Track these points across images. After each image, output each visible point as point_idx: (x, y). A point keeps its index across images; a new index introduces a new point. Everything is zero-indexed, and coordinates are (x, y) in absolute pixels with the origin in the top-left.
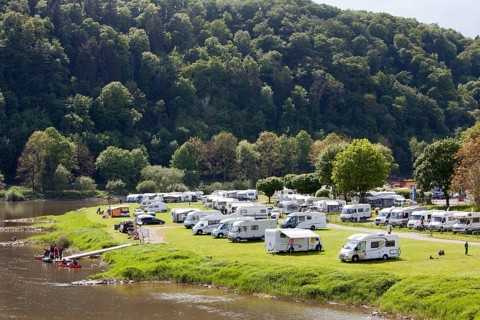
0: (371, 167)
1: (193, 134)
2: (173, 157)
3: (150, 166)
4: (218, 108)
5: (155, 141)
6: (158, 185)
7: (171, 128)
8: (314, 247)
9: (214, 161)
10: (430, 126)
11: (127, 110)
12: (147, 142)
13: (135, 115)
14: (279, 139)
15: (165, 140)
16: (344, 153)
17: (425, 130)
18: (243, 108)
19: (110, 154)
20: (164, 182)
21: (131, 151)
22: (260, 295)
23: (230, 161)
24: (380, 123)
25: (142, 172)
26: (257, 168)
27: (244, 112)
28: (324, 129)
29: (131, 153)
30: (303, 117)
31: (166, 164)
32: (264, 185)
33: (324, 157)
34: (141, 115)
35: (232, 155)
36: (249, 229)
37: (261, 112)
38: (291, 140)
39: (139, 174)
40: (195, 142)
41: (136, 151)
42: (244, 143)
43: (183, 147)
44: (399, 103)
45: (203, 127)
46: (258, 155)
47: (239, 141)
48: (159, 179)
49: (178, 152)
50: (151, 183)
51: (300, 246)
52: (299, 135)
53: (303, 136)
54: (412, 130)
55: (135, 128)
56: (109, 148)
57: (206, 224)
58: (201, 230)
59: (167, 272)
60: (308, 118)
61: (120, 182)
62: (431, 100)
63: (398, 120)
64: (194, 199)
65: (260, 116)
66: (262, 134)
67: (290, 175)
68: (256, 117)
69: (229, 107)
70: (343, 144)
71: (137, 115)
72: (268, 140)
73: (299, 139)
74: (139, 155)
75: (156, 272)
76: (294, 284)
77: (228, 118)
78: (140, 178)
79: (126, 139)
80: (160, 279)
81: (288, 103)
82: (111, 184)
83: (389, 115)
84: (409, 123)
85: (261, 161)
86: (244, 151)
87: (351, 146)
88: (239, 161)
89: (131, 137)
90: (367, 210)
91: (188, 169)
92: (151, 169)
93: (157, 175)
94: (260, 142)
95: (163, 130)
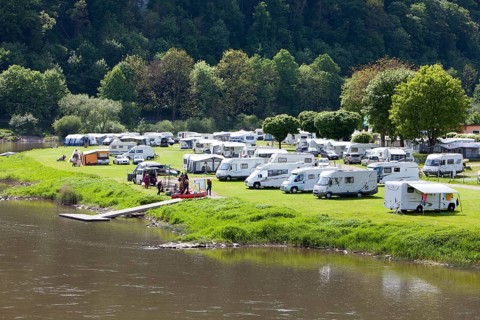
0: (447, 104)
1: (128, 50)
2: (103, 82)
3: (70, 95)
4: (162, 15)
5: (74, 59)
6: (83, 121)
7: (96, 40)
8: (447, 206)
9: (159, 90)
10: (458, 46)
11: (34, 14)
12: (62, 60)
13: (45, 21)
14: (250, 61)
15: (89, 58)
16: (409, 84)
17: (452, 53)
18: (196, 14)
19: (14, 76)
20: (92, 119)
21: (42, 72)
22: (425, 262)
23: (182, 91)
24: (389, 40)
25: (61, 103)
26: (220, 101)
27: (198, 20)
28: (312, 49)
29: (43, 76)
30: (280, 31)
31: (93, 93)
32: (274, 125)
33: (375, 89)
34: (53, 21)
35: (185, 83)
36: (343, 182)
37: (222, 21)
38: (266, 62)
39: (57, 106)
40: (133, 62)
41: (50, 73)
42: (202, 65)
43: (117, 68)
44: (416, 13)
45: (141, 42)
46: (220, 83)
47: (196, 62)
48: (85, 114)
49: (110, 75)
50: (74, 119)
51: (430, 205)
52: (278, 55)
53: (284, 57)
54: (434, 53)
55: (44, 39)
56: (11, 68)
57: (265, 174)
58: (258, 183)
59: (280, 234)
60: (286, 32)
61: (30, 117)
62: (462, 10)
63: (414, 38)
64: (164, 143)
65: (220, 28)
66: (227, 53)
67: (307, 113)
68: (215, 28)
69: (177, 14)
70: (401, 72)
71: (48, 21)
72: (235, 63)
73: (278, 61)
74: (54, 78)
75: (264, 233)
76: (469, 249)
77: (175, 28)
78: (56, 112)
79: (34, 55)
80: (272, 242)
81: (260, 9)
82: (17, 119)
83: (401, 30)
84: (429, 42)
85: (225, 91)
86: (202, 76)
87: (418, 74)
88: (194, 90)
89: (40, 51)
90: (459, 162)
91: (124, 100)
92: (72, 100)
93: (83, 107)
94: (223, 64)
95: (85, 43)
